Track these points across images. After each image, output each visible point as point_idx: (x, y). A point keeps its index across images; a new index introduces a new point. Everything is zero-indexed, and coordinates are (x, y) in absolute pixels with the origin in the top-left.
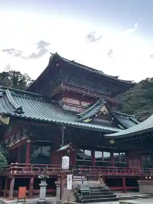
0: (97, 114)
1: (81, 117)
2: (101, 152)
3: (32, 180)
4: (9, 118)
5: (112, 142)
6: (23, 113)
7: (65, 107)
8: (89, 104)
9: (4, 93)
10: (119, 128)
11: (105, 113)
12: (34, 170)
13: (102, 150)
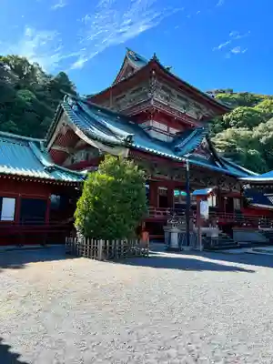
1: (180, 151)
4: (128, 150)
6: (133, 142)
9: (80, 108)
11: (204, 146)
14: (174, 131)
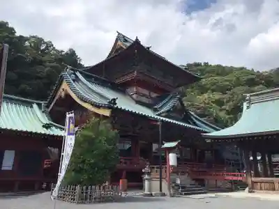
3: (124, 173)
6: (116, 104)
9: (77, 77)
10: (189, 123)
12: (125, 163)
14: (154, 95)
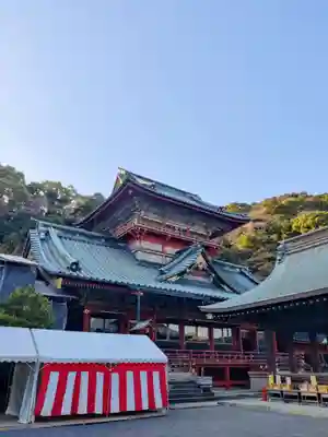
0: (190, 268)
1: (165, 274)
2: (194, 328)
4: (61, 279)
5: (210, 317)
6: (80, 270)
7: (140, 256)
8: (176, 250)
9: (47, 233)
10: (223, 289)
11: (201, 267)
13: (197, 324)
